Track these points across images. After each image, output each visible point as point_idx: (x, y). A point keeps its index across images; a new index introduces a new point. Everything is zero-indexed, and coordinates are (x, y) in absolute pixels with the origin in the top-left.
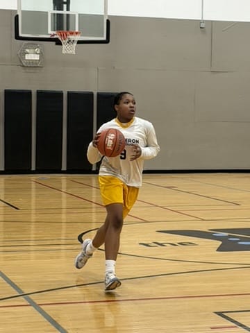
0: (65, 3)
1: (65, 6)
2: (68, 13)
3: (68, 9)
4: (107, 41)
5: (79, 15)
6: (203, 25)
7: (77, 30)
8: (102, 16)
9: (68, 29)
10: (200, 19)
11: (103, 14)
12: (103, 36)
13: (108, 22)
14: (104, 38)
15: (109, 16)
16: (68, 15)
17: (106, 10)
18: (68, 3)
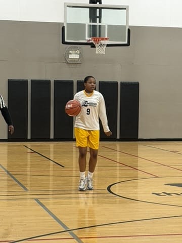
1: (98, 19)
2: (100, 24)
3: (100, 22)
4: (128, 45)
5: (108, 26)
7: (106, 37)
8: (125, 26)
9: (100, 36)
12: (125, 41)
13: (129, 30)
15: (129, 26)
16: (100, 26)
17: (127, 22)
18: (100, 17)
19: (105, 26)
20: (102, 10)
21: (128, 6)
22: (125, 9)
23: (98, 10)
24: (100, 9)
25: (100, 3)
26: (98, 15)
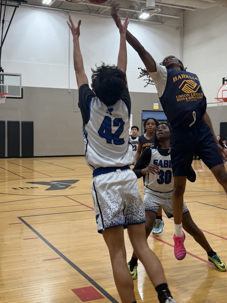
0: (1, 80)
1: (2, 82)
2: (3, 85)
3: (3, 83)
4: (22, 98)
5: (8, 86)
6: (69, 91)
7: (7, 93)
8: (19, 86)
9: (3, 92)
10: (69, 88)
11: (20, 86)
12: (20, 95)
13: (22, 89)
14: (20, 96)
15: (22, 87)
16: (3, 86)
17: (21, 84)
18: (3, 80)
19: (6, 86)
20: (4, 76)
21: (21, 74)
22: (19, 76)
23: (1, 76)
24: (3, 75)
25: (3, 72)
26: (2, 79)
